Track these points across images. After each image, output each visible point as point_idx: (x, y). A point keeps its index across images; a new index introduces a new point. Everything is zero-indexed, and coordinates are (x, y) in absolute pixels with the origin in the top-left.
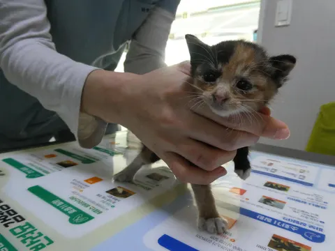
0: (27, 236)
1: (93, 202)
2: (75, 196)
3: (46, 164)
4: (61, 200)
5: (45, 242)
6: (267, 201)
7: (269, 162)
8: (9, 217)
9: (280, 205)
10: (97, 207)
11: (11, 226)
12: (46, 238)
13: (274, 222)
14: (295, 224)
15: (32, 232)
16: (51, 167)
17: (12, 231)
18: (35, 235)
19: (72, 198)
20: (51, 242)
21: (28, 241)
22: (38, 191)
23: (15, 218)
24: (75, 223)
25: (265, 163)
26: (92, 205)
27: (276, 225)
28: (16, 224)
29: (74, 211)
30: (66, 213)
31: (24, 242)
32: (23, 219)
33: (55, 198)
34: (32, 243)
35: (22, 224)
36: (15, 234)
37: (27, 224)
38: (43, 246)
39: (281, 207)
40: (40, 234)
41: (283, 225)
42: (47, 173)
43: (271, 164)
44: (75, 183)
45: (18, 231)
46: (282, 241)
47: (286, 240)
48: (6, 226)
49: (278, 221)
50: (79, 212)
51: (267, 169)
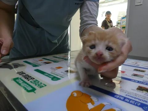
0: (37, 83)
2: (53, 72)
3: (40, 62)
4: (48, 74)
5: (44, 85)
6: (135, 75)
7: (136, 62)
8: (29, 78)
10: (62, 76)
11: (30, 81)
12: (44, 84)
13: (138, 82)
15: (38, 82)
18: (39, 83)
19: (52, 73)
20: (46, 85)
21: (37, 85)
22: (37, 71)
23: (31, 78)
24: (54, 80)
25: (134, 63)
26: (59, 75)
27: (140, 83)
28: (32, 80)
29: (53, 77)
30: (50, 77)
31: (36, 85)
32: (34, 79)
33: (45, 73)
34: (39, 85)
35: (34, 80)
36: (32, 83)
37: (36, 80)
38: (43, 86)
39: (142, 77)
40: (41, 83)
41: (143, 83)
42: (41, 65)
43: (136, 63)
44: (52, 68)
45: (33, 82)
46: (143, 88)
47: (144, 88)
48: (28, 80)
49: (141, 82)
50: (55, 77)
51: (135, 65)
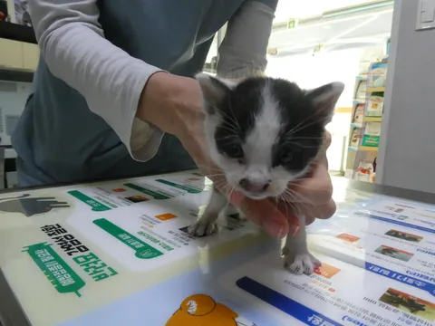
0: (91, 265)
1: (164, 239)
2: (144, 231)
3: (114, 198)
4: (128, 234)
5: (109, 273)
6: (387, 251)
7: (397, 208)
8: (73, 246)
9: (406, 257)
10: (168, 244)
11: (75, 255)
12: (110, 268)
13: (391, 275)
14: (422, 279)
15: (95, 262)
16: (120, 201)
17: (75, 259)
18: (99, 265)
19: (141, 233)
20: (114, 273)
21: (91, 271)
22: (104, 224)
23: (78, 248)
24: (141, 257)
25: (391, 208)
26: (162, 241)
27: (395, 278)
28: (80, 254)
29: (142, 245)
30: (133, 247)
31: (87, 270)
32: (87, 249)
33: (123, 232)
34: (95, 272)
35: (86, 253)
36: (78, 262)
37: (91, 254)
38: (106, 276)
39: (406, 260)
40: (104, 265)
41: (405, 279)
42: (115, 207)
43: (399, 210)
44: (145, 218)
45: (81, 260)
46: (400, 296)
47: (406, 295)
48: (70, 254)
49: (398, 274)
50: (147, 247)
51: (393, 215)
